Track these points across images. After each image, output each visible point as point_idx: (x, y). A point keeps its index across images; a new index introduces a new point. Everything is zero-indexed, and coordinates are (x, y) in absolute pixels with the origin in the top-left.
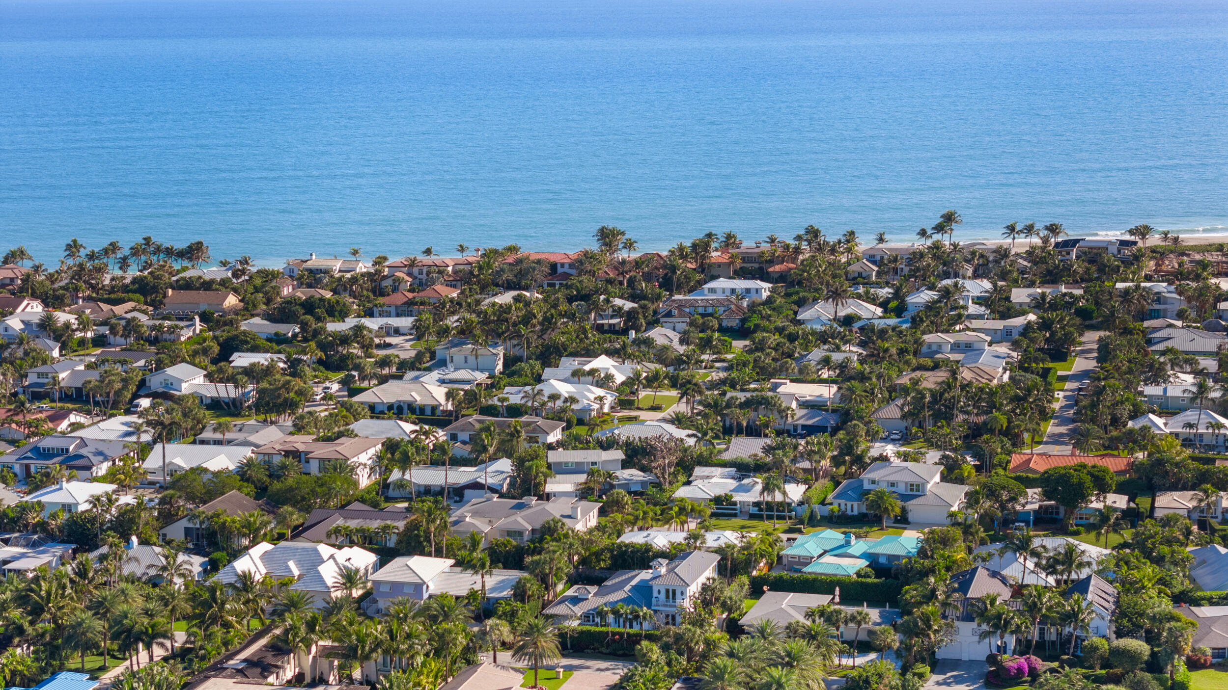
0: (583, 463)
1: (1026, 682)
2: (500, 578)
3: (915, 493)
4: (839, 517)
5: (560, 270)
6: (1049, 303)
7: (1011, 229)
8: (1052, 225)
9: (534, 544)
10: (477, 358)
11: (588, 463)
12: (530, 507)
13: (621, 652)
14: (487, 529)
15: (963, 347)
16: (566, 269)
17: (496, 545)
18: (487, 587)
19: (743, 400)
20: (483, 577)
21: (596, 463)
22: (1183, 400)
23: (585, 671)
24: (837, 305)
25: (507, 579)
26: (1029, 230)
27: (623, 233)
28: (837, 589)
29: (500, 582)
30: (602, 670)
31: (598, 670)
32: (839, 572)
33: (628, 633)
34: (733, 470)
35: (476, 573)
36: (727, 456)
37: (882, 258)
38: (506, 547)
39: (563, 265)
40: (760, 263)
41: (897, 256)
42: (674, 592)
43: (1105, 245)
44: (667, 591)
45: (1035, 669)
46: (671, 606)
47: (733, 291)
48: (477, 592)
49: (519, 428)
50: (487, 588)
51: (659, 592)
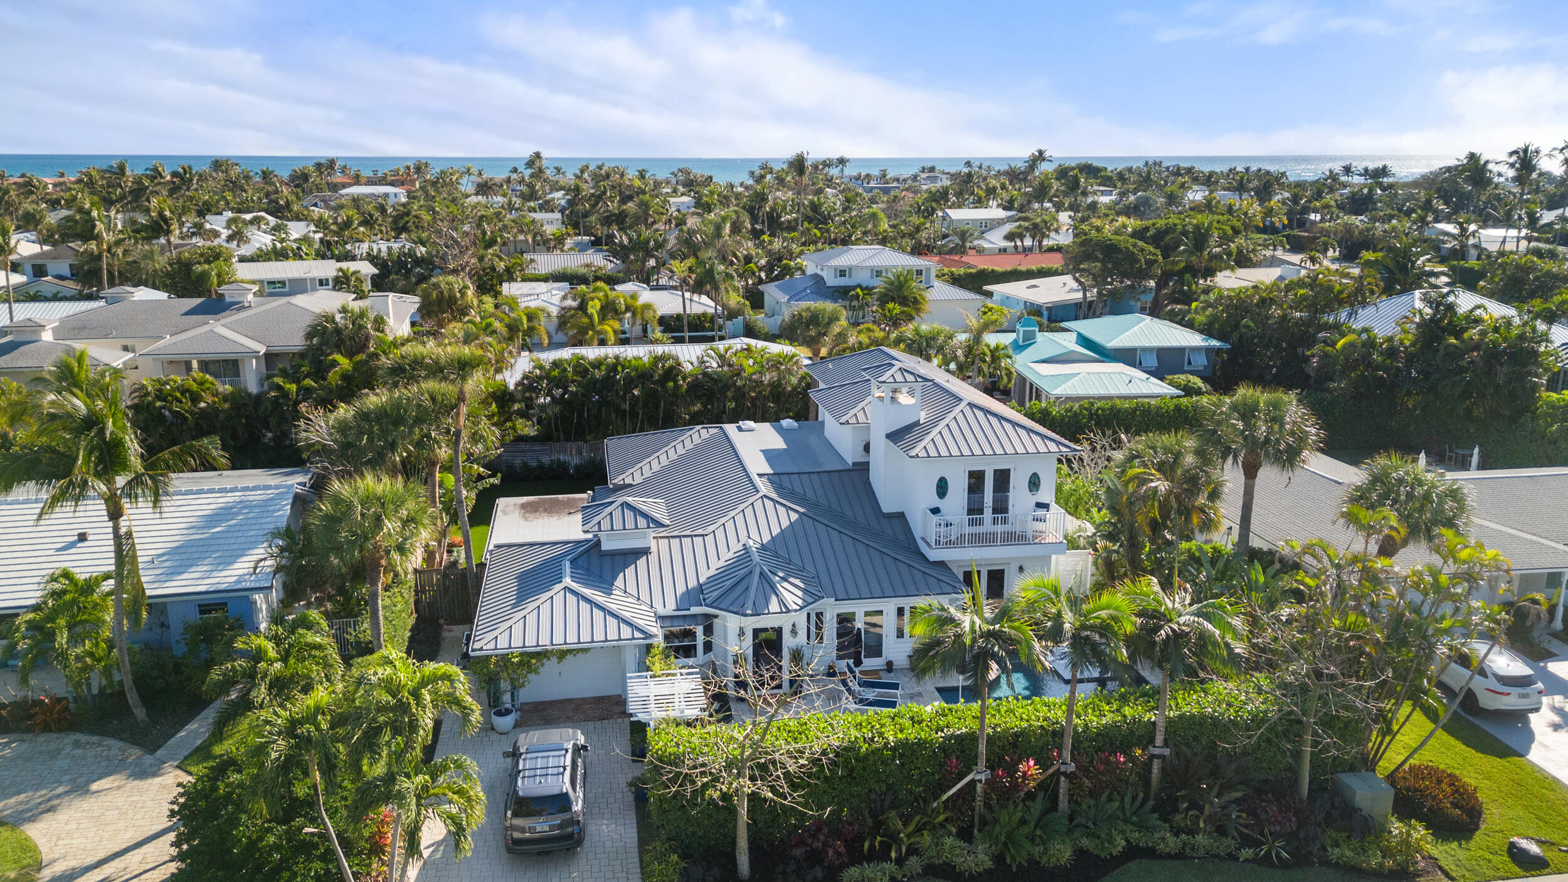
2: (208, 504)
9: (298, 381)
12: (244, 308)
14: (118, 359)
17: (160, 395)
18: (146, 549)
20: (115, 514)
21: (327, 281)
25: (243, 505)
29: (212, 519)
34: (564, 285)
35: (74, 492)
36: (543, 269)
38: (195, 399)
42: (1002, 479)
44: (976, 480)
46: (987, 540)
48: (89, 587)
49: (167, 213)
50: (143, 555)
51: (942, 488)
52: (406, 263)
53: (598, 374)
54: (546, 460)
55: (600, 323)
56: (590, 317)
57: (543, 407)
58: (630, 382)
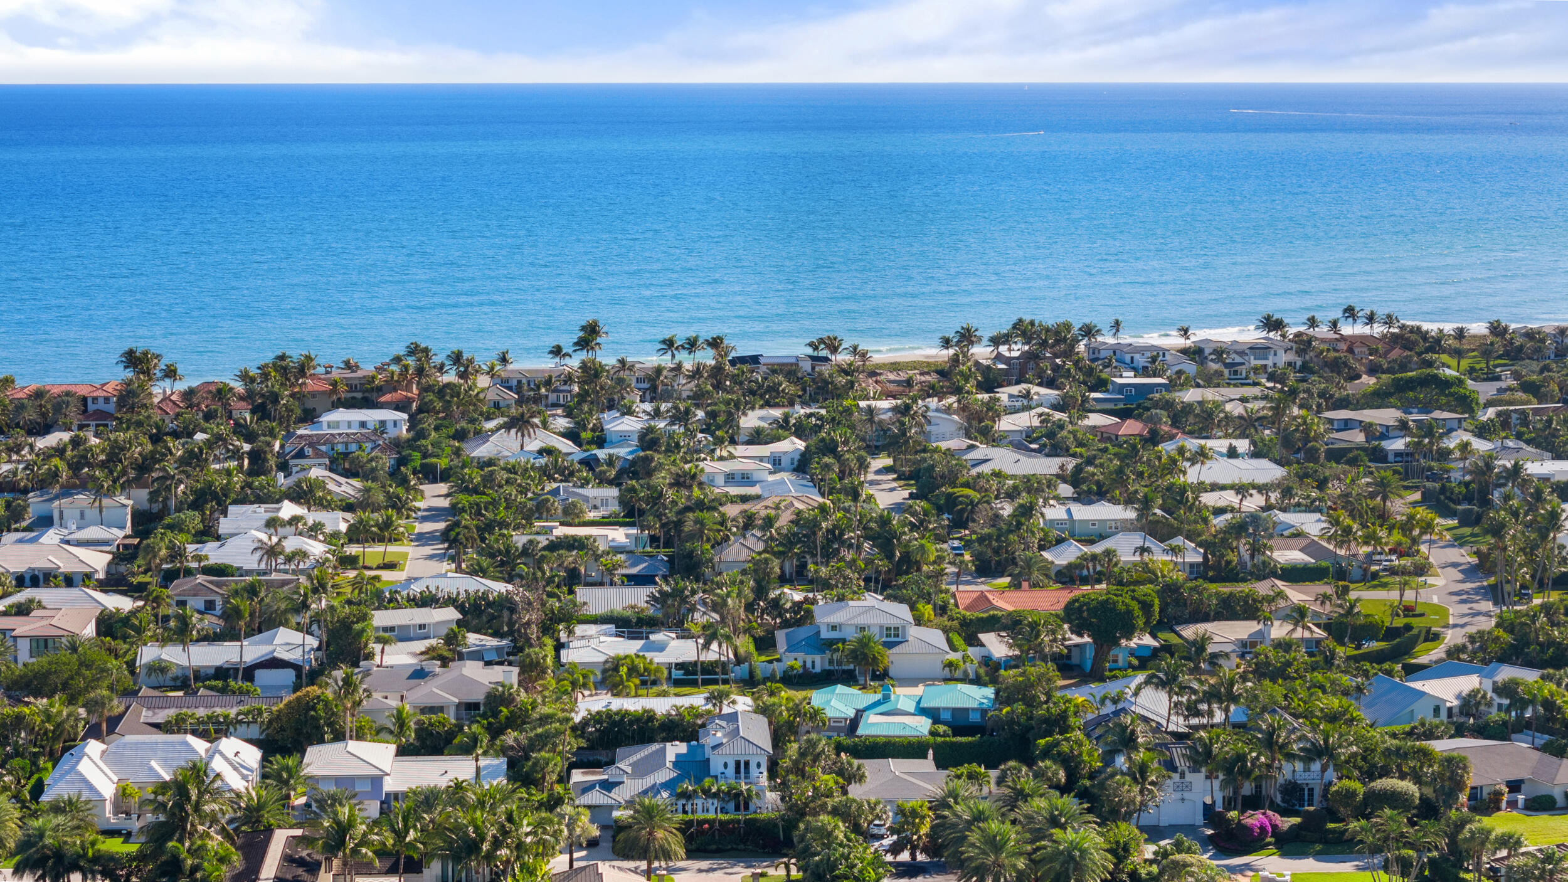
0: (408, 626)
1: (1270, 844)
3: (892, 639)
4: (800, 676)
5: (91, 407)
6: (794, 425)
7: (669, 344)
8: (714, 339)
10: (101, 512)
11: (414, 626)
12: (436, 676)
13: (714, 847)
15: (738, 478)
16: (101, 405)
19: (547, 542)
21: (424, 626)
22: (1094, 525)
23: (683, 874)
24: (523, 436)
25: (490, 765)
26: (692, 345)
27: (158, 357)
28: (931, 752)
30: (708, 871)
31: (700, 871)
32: (907, 732)
33: (720, 821)
34: (611, 627)
36: (594, 610)
37: (519, 382)
38: (444, 726)
39: (95, 399)
40: (364, 392)
41: (550, 377)
42: (747, 764)
43: (794, 361)
44: (738, 763)
45: (1277, 826)
47: (363, 424)
51: (726, 765)
52: (481, 605)
53: (617, 718)
54: (591, 758)
55: (628, 680)
56: (621, 676)
57: (591, 733)
58: (631, 723)
